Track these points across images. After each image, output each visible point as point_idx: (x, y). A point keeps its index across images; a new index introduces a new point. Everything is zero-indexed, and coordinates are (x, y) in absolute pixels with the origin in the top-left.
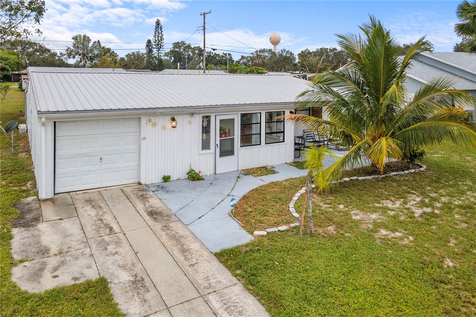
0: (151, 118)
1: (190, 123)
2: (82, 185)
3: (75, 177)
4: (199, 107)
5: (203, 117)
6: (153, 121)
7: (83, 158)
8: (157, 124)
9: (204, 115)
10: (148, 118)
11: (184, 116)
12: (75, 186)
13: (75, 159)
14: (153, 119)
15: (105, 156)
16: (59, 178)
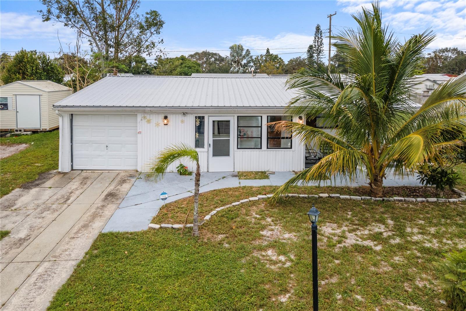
0: (145, 115)
1: (182, 122)
2: (93, 165)
3: (87, 159)
4: (193, 108)
5: (196, 117)
6: (148, 118)
7: (94, 144)
8: (152, 121)
9: (196, 115)
10: (143, 116)
11: (177, 115)
12: (87, 165)
13: (87, 144)
14: (148, 117)
15: (110, 145)
16: (76, 158)
